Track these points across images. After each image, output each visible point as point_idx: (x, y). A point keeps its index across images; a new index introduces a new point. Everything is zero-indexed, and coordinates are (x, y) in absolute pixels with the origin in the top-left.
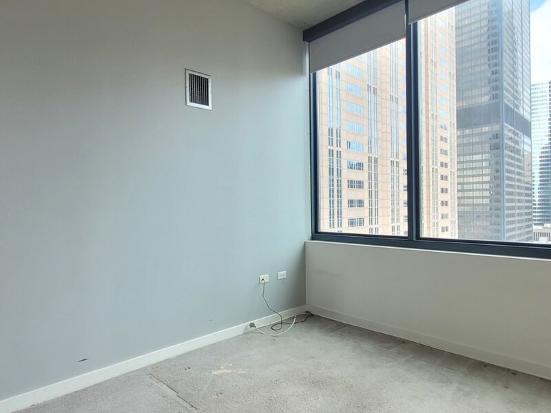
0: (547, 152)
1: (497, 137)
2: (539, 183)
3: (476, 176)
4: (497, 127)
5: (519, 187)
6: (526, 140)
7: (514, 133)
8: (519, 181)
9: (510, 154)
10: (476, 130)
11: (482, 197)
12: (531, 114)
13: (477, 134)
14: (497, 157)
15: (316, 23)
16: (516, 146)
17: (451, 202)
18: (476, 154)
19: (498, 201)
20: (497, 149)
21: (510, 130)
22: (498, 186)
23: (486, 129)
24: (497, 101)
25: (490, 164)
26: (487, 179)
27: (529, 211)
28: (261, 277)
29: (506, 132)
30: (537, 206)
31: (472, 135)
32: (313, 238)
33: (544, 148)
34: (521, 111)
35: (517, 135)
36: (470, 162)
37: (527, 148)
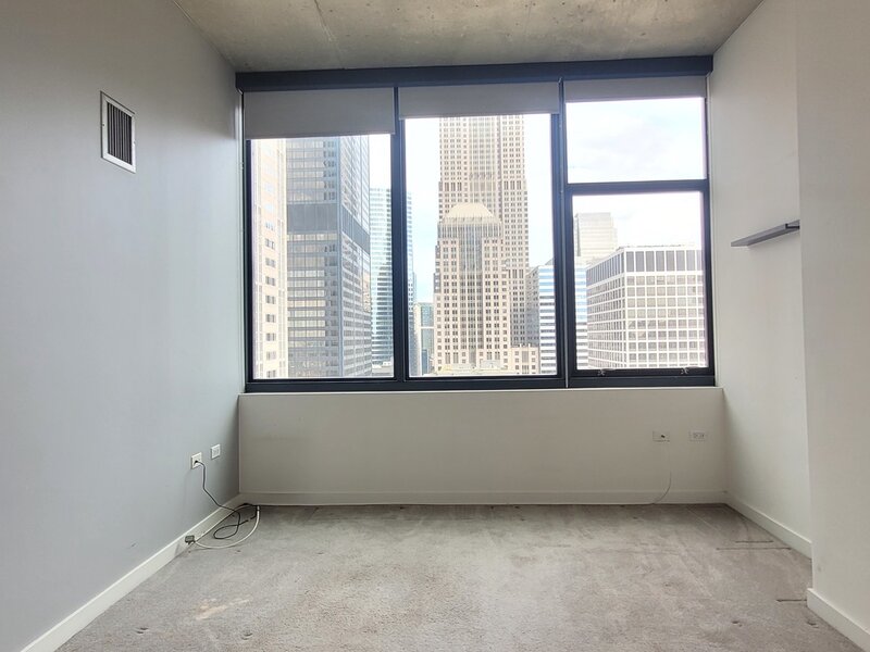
0: (385, 274)
1: (333, 248)
2: (377, 311)
3: (310, 299)
4: (333, 237)
5: (358, 316)
6: (365, 257)
7: (352, 246)
8: (357, 307)
9: (348, 272)
10: (310, 237)
11: (316, 329)
12: (370, 224)
13: (311, 242)
14: (334, 275)
15: (264, 69)
16: (355, 264)
17: (280, 335)
18: (310, 269)
19: (335, 334)
20: (334, 265)
21: (347, 242)
22: (335, 313)
23: (321, 237)
24: (334, 201)
25: (326, 284)
26: (322, 303)
27: (368, 346)
28: (195, 457)
29: (344, 244)
30: (375, 340)
31: (305, 243)
32: (247, 390)
33: (381, 268)
34: (358, 219)
35: (355, 249)
36: (301, 279)
37: (366, 267)
